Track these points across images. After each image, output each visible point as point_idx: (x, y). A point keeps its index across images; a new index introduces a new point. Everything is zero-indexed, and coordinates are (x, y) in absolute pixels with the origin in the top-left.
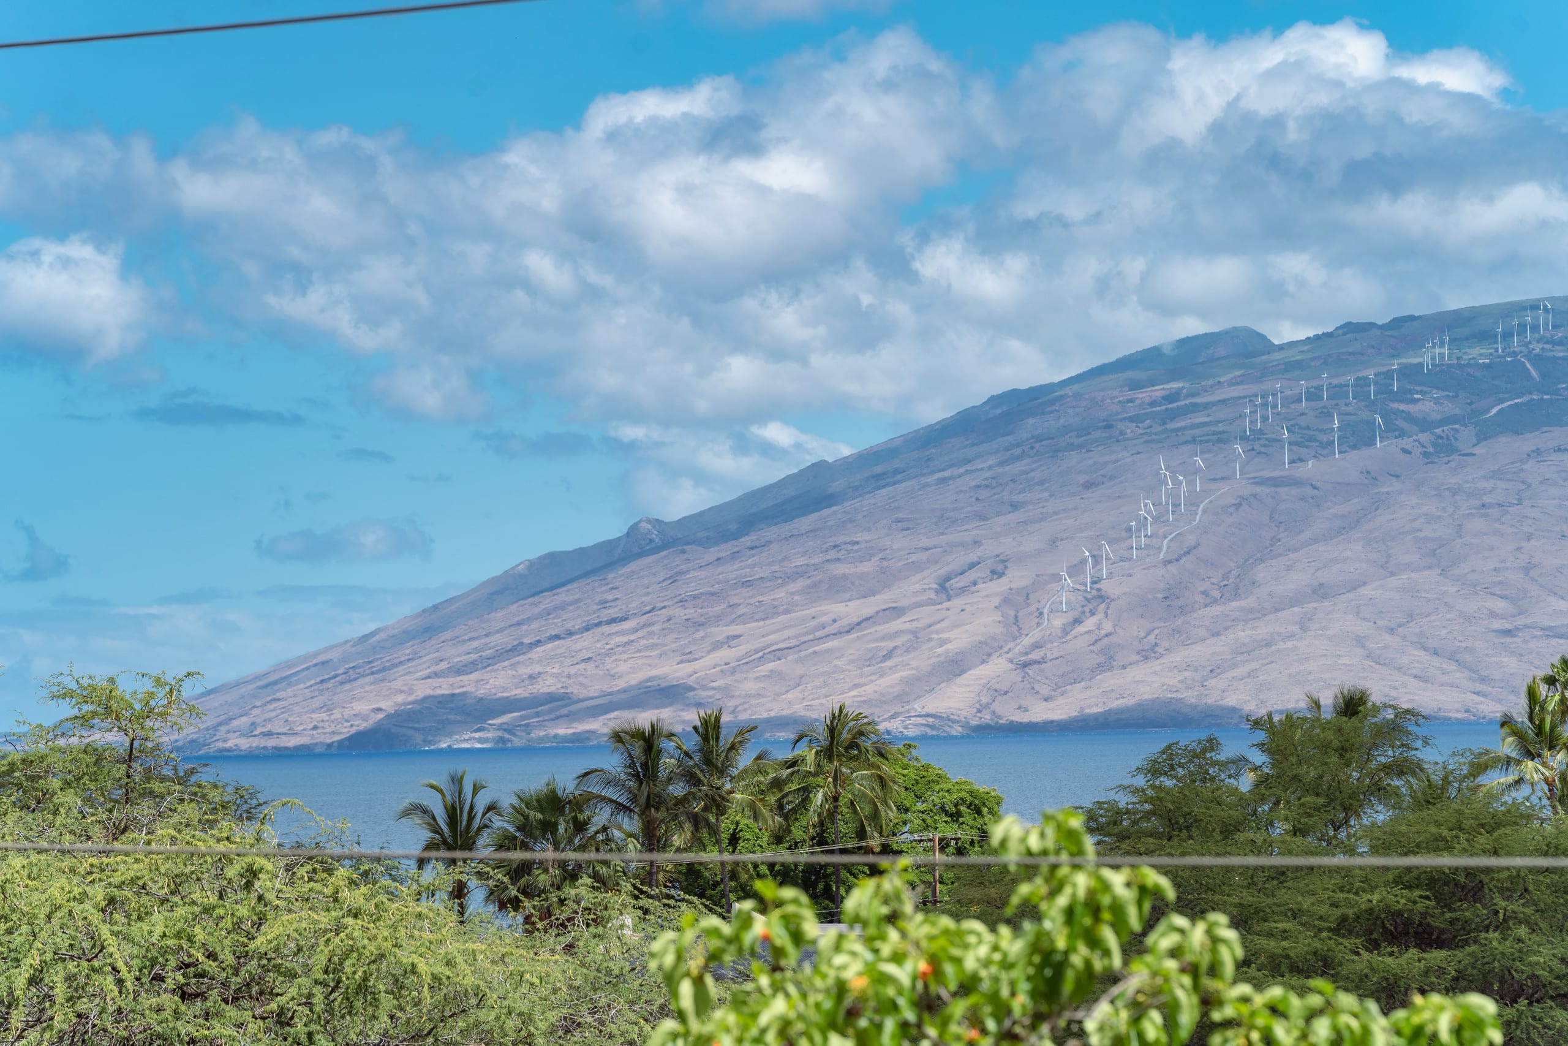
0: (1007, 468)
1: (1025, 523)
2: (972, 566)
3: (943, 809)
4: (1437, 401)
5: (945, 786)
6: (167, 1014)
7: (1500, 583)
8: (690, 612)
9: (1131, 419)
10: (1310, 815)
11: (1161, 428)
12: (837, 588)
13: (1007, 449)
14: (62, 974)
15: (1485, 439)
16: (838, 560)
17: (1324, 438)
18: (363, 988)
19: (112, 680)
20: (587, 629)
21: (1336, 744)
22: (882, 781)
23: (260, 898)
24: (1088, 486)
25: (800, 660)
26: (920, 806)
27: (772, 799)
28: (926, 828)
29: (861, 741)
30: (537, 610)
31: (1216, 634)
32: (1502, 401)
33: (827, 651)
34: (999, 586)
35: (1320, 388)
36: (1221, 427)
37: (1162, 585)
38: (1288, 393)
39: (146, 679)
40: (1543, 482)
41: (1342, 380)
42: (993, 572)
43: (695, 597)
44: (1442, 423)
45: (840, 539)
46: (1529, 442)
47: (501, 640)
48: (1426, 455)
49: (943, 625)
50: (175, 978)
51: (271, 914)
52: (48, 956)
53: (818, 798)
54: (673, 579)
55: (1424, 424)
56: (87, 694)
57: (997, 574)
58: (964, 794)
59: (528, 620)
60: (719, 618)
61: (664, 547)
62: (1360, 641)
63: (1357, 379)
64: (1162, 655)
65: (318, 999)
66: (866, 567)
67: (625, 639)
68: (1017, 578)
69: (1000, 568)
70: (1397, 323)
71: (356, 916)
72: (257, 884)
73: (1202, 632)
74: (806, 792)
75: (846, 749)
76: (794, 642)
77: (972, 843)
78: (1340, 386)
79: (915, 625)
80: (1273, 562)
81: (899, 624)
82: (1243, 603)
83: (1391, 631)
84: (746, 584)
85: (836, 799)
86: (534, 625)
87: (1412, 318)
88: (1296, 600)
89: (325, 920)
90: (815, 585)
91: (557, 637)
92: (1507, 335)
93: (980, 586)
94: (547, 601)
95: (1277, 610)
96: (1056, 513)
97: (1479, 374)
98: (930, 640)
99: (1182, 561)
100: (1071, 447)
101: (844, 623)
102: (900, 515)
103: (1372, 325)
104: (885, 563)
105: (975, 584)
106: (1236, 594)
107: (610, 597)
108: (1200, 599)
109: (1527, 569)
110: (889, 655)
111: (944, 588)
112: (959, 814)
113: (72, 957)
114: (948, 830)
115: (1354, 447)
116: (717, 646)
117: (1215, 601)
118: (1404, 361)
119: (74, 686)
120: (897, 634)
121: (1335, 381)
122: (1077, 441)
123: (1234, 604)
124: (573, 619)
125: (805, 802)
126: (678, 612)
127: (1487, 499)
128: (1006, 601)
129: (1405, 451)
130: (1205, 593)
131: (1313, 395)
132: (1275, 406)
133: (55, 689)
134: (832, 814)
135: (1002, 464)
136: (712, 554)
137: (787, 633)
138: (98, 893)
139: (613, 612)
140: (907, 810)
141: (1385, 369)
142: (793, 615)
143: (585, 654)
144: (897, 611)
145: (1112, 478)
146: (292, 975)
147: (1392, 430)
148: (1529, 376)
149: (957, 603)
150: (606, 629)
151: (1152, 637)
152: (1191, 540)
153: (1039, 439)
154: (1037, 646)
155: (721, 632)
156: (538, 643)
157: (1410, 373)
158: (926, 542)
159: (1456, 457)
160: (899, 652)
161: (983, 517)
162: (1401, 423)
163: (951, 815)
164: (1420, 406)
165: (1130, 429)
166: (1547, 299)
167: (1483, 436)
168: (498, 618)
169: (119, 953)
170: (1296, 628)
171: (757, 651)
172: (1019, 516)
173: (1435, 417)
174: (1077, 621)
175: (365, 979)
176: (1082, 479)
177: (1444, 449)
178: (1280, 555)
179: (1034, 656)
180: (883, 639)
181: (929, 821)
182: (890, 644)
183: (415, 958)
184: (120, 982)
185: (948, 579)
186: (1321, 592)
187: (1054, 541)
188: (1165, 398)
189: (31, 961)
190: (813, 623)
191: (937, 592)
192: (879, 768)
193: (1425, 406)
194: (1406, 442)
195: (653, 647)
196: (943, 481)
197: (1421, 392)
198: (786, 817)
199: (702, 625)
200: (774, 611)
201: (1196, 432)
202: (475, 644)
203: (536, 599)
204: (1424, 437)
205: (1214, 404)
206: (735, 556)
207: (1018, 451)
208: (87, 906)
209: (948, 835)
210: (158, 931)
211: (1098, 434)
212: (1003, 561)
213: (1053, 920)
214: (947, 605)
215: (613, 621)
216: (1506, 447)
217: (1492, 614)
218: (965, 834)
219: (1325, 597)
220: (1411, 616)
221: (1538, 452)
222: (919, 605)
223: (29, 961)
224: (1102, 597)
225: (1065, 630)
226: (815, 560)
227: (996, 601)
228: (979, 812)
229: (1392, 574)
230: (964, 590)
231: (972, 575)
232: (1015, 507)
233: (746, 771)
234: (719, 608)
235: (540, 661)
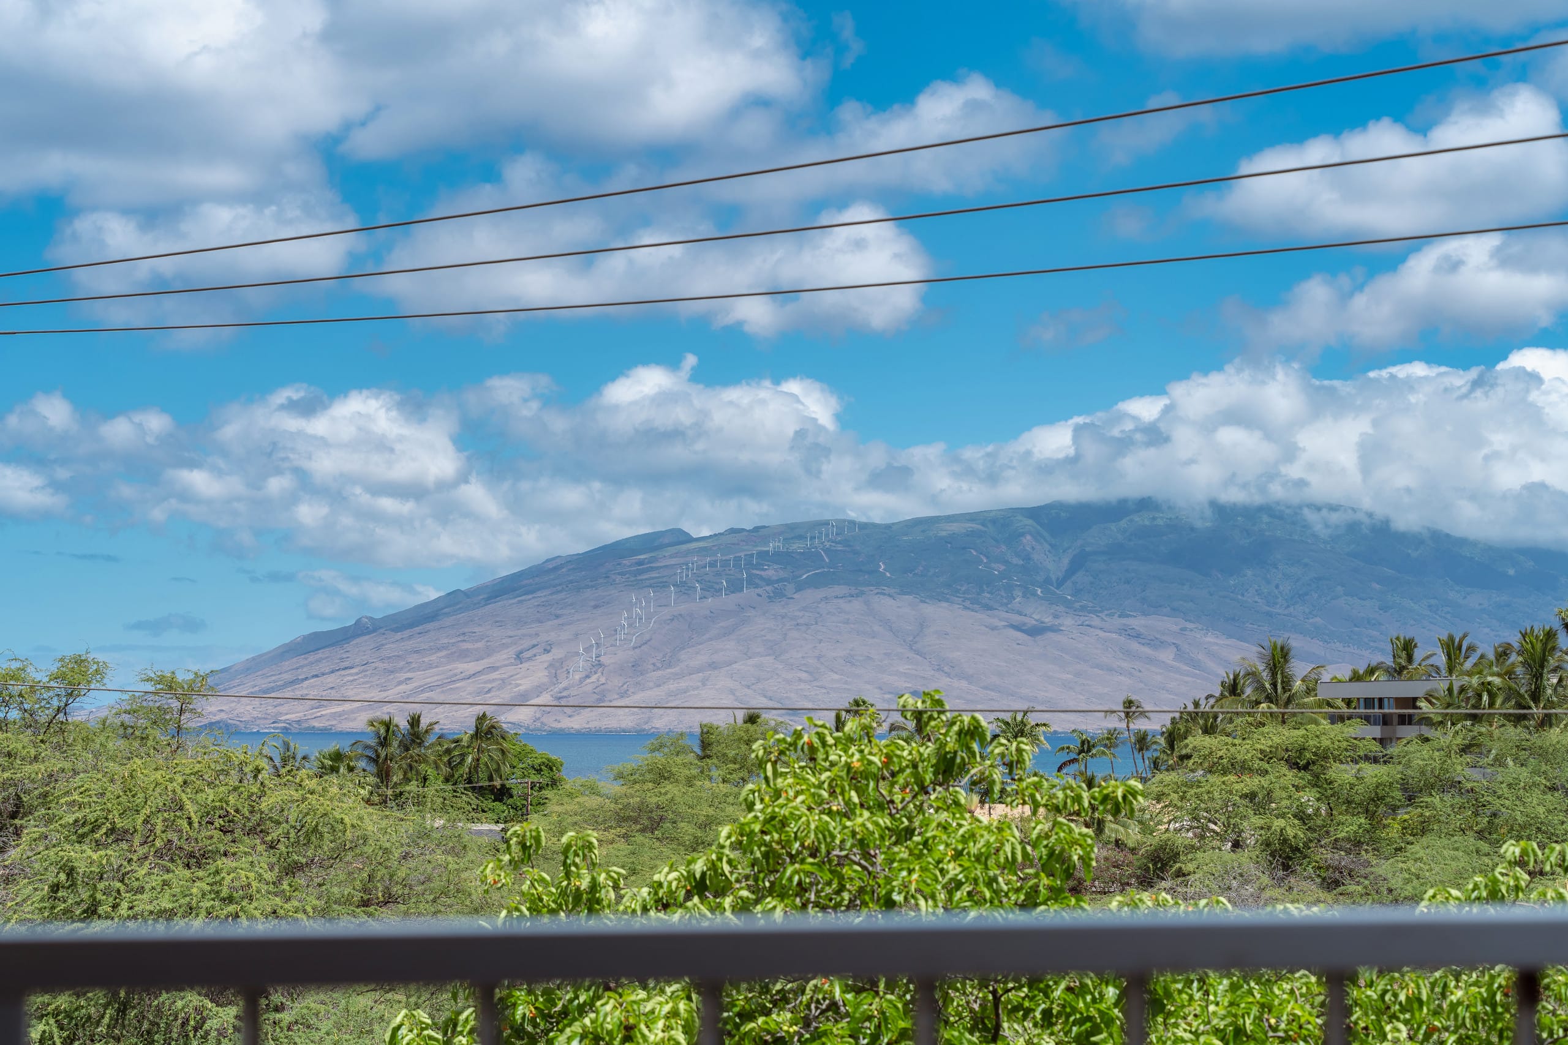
0: (554, 597)
1: (562, 625)
2: (534, 646)
3: (533, 767)
4: (776, 570)
5: (534, 755)
6: (215, 840)
7: (805, 664)
8: (386, 665)
9: (619, 574)
10: (731, 774)
11: (633, 579)
12: (463, 655)
13: (554, 587)
14: (161, 818)
15: (800, 590)
16: (464, 641)
17: (717, 587)
18: (315, 830)
19: (173, 673)
20: (332, 672)
21: (746, 738)
22: (503, 752)
23: (262, 783)
24: (596, 607)
25: (443, 692)
26: (521, 766)
27: (446, 759)
28: (524, 776)
29: (493, 730)
30: (306, 662)
31: (659, 686)
32: (809, 571)
33: (457, 688)
34: (547, 657)
35: (716, 561)
36: (665, 579)
37: (632, 660)
38: (700, 563)
39: (190, 673)
40: (828, 614)
41: (727, 558)
42: (545, 650)
43: (389, 658)
44: (778, 581)
45: (466, 630)
46: (820, 593)
47: (287, 677)
48: (769, 597)
49: (518, 676)
50: (219, 822)
51: (268, 792)
52: (153, 809)
53: (469, 759)
54: (378, 648)
55: (769, 582)
56: (161, 680)
57: (547, 651)
58: (544, 760)
59: (302, 667)
60: (402, 668)
61: (374, 631)
62: (732, 692)
63: (735, 557)
64: (630, 696)
65: (292, 835)
66: (479, 645)
67: (352, 678)
68: (557, 653)
69: (549, 648)
70: (757, 529)
71: (311, 794)
72: (260, 777)
73: (651, 684)
74: (463, 756)
75: (486, 734)
76: (440, 683)
77: (547, 785)
78: (726, 560)
79: (503, 676)
80: (689, 650)
81: (495, 675)
82: (673, 670)
83: (748, 687)
84: (417, 652)
85: (478, 760)
86: (305, 669)
87: (764, 527)
88: (699, 670)
89: (297, 795)
90: (452, 654)
91: (317, 676)
92: (813, 538)
93: (537, 657)
94: (312, 657)
95: (690, 674)
96: (578, 620)
97: (798, 557)
98: (510, 684)
99: (642, 648)
100: (587, 587)
101: (468, 673)
102: (498, 619)
103: (743, 530)
104: (489, 644)
105: (535, 656)
106: (670, 666)
107: (345, 656)
108: (651, 667)
109: (819, 658)
110: (489, 691)
111: (519, 657)
112: (541, 770)
113: (165, 811)
114: (535, 778)
115: (733, 592)
116: (400, 683)
117: (658, 669)
118: (759, 549)
119: (153, 675)
120: (494, 680)
121: (724, 558)
122: (590, 584)
123: (669, 670)
124: (325, 667)
125: (462, 761)
126: (381, 665)
127: (799, 621)
128: (551, 665)
129: (759, 595)
130: (654, 664)
131: (712, 565)
132: (692, 570)
133: (143, 676)
134: (477, 767)
135: (551, 594)
136: (399, 636)
137: (436, 678)
138: (180, 779)
139: (346, 664)
140: (514, 767)
141: (749, 553)
142: (440, 669)
143: (331, 685)
144: (493, 669)
145: (608, 603)
146: (278, 823)
147: (752, 582)
148: (824, 560)
149: (525, 665)
150: (343, 672)
151: (625, 686)
152: (647, 637)
153: (571, 582)
154: (565, 689)
155: (404, 676)
156: (306, 679)
157: (763, 555)
158: (510, 633)
159: (784, 599)
160: (494, 690)
161: (540, 621)
162: (757, 581)
163: (537, 770)
164: (767, 572)
165: (618, 579)
166: (834, 520)
167: (799, 588)
168: (286, 665)
169: (190, 808)
170: (699, 684)
171: (421, 686)
172: (559, 621)
173: (774, 578)
174: (588, 677)
175: (317, 826)
176: (593, 603)
177: (778, 595)
178: (693, 646)
179: (564, 694)
180: (485, 683)
181: (526, 773)
182: (490, 686)
183: (343, 816)
184: (190, 824)
185: (521, 652)
186: (713, 666)
187: (577, 635)
188: (636, 563)
189: (146, 811)
190: (451, 673)
191: (515, 659)
192: (501, 744)
193: (770, 573)
194: (759, 591)
195: (367, 682)
196: (520, 602)
197: (768, 565)
198: (452, 769)
199: (392, 672)
200: (430, 666)
201: (652, 581)
202: (273, 678)
203: (306, 656)
204: (769, 588)
205: (661, 567)
206: (410, 637)
207: (559, 588)
208: (175, 784)
209: (536, 780)
210: (211, 798)
211: (601, 581)
212: (550, 645)
213: (951, 737)
214: (520, 666)
215: (346, 668)
216: (810, 595)
217: (800, 680)
218: (544, 780)
219: (715, 668)
220: (759, 680)
221: (826, 598)
222: (506, 666)
223: (144, 811)
224: (600, 665)
225: (581, 681)
226: (453, 641)
227: (546, 665)
228: (551, 769)
229: (750, 658)
230: (529, 659)
231: (534, 651)
232: (557, 617)
233: (433, 744)
234: (402, 663)
235: (307, 688)
